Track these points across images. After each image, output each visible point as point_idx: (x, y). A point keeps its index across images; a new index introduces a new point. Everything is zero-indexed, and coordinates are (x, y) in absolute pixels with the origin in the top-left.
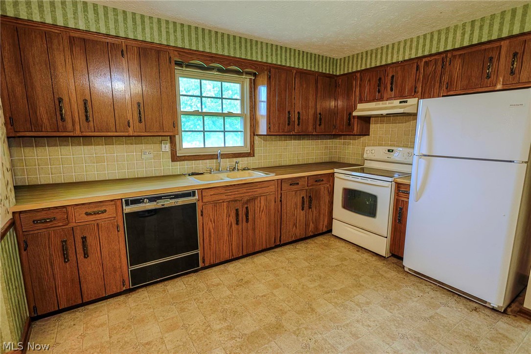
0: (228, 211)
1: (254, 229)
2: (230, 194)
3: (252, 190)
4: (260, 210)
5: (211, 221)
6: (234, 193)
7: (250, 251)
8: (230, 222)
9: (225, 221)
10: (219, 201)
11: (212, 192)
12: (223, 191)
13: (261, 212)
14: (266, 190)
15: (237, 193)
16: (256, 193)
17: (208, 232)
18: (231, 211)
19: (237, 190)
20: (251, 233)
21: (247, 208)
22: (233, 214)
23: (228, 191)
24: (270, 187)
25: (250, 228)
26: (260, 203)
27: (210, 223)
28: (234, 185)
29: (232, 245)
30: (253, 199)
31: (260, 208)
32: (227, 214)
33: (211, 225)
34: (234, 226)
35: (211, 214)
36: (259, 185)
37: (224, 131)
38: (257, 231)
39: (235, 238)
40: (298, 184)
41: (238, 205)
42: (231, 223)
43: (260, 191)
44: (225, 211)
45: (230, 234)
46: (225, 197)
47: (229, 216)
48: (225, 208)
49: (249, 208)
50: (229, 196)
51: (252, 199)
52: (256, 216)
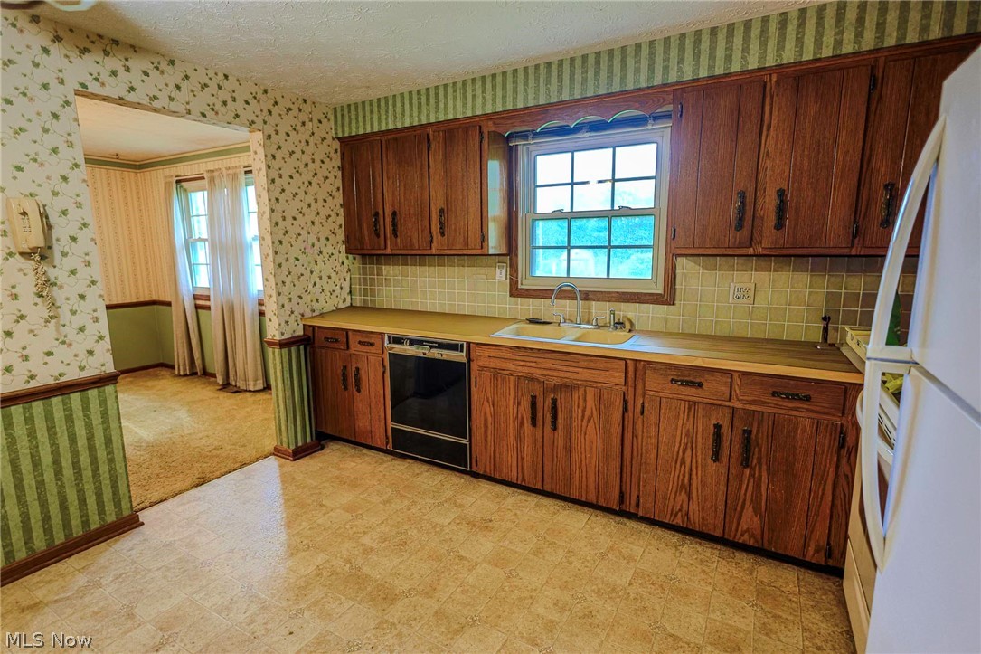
0: (516, 393)
1: (569, 450)
2: (522, 363)
3: (565, 368)
4: (583, 416)
5: (488, 401)
6: (528, 364)
7: (559, 490)
8: (519, 416)
9: (511, 412)
10: (505, 372)
11: (492, 352)
12: (509, 355)
13: (585, 421)
14: (600, 377)
15: (534, 365)
16: (575, 376)
17: (483, 418)
18: (522, 395)
19: (535, 360)
20: (561, 454)
21: (554, 401)
22: (526, 403)
23: (518, 358)
24: (611, 373)
25: (560, 442)
26: (585, 400)
27: (485, 402)
28: (531, 349)
29: (522, 459)
30: (570, 388)
31: (584, 411)
32: (514, 399)
33: (489, 409)
34: (527, 424)
35: (488, 389)
36: (584, 361)
37: (609, 247)
38: (575, 457)
39: (527, 450)
40: (700, 385)
41: (537, 390)
42: (522, 418)
43: (585, 375)
44: (512, 393)
45: (520, 437)
46: (513, 368)
47: (519, 404)
48: (512, 387)
49: (559, 401)
50: (519, 368)
51: (567, 387)
52: (574, 424)
